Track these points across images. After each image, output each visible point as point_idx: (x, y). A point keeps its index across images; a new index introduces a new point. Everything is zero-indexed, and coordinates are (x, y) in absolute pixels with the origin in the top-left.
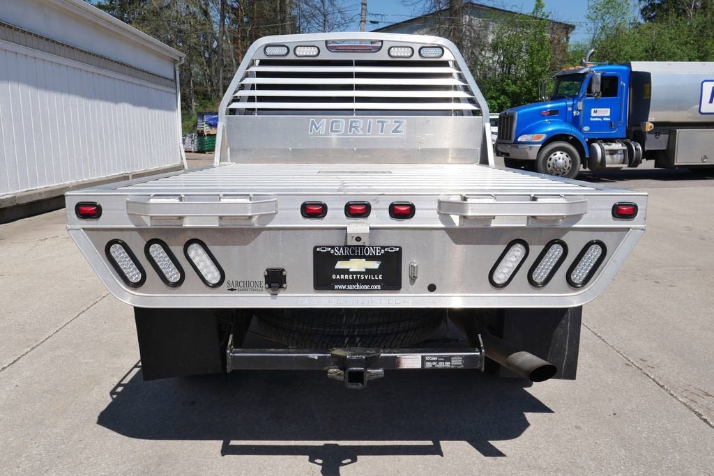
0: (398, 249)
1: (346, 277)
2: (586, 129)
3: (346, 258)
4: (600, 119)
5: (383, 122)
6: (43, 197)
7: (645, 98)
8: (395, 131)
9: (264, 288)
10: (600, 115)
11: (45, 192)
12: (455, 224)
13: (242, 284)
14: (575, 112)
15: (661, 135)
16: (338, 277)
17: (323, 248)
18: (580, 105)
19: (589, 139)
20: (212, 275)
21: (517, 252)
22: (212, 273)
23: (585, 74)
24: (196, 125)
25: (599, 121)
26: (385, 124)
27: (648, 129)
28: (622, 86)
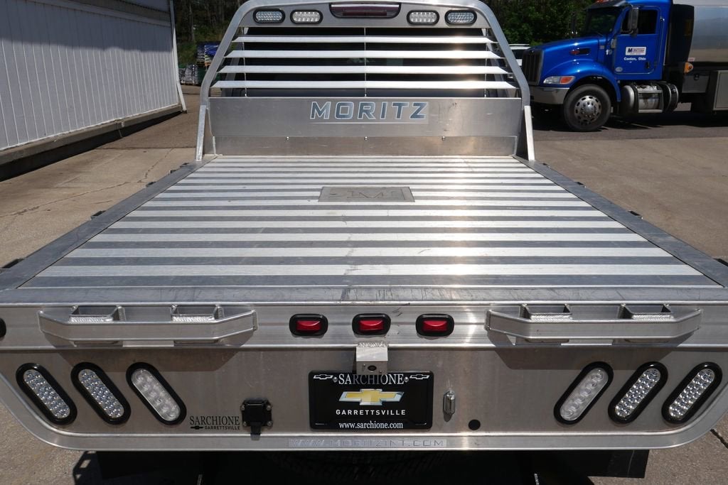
0: (428, 377)
1: (356, 412)
2: (618, 69)
3: (355, 388)
4: (635, 59)
5: (400, 105)
6: (24, 155)
7: (685, 35)
8: (415, 116)
9: (241, 426)
10: (635, 54)
11: (27, 149)
12: (511, 343)
13: (210, 421)
14: (607, 51)
15: (701, 77)
16: (344, 412)
17: (323, 373)
18: (613, 43)
19: (621, 81)
20: (169, 409)
21: (596, 379)
22: (168, 406)
23: (621, 7)
24: (196, 56)
25: (634, 61)
26: (403, 107)
27: (687, 70)
28: (662, 21)
